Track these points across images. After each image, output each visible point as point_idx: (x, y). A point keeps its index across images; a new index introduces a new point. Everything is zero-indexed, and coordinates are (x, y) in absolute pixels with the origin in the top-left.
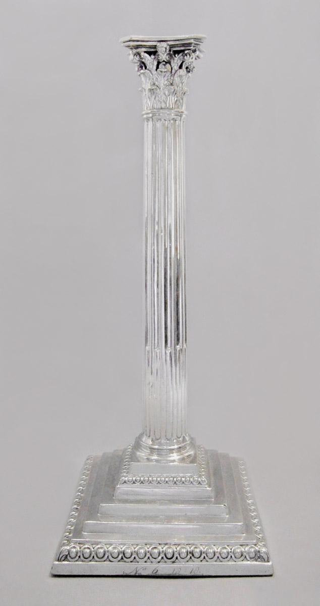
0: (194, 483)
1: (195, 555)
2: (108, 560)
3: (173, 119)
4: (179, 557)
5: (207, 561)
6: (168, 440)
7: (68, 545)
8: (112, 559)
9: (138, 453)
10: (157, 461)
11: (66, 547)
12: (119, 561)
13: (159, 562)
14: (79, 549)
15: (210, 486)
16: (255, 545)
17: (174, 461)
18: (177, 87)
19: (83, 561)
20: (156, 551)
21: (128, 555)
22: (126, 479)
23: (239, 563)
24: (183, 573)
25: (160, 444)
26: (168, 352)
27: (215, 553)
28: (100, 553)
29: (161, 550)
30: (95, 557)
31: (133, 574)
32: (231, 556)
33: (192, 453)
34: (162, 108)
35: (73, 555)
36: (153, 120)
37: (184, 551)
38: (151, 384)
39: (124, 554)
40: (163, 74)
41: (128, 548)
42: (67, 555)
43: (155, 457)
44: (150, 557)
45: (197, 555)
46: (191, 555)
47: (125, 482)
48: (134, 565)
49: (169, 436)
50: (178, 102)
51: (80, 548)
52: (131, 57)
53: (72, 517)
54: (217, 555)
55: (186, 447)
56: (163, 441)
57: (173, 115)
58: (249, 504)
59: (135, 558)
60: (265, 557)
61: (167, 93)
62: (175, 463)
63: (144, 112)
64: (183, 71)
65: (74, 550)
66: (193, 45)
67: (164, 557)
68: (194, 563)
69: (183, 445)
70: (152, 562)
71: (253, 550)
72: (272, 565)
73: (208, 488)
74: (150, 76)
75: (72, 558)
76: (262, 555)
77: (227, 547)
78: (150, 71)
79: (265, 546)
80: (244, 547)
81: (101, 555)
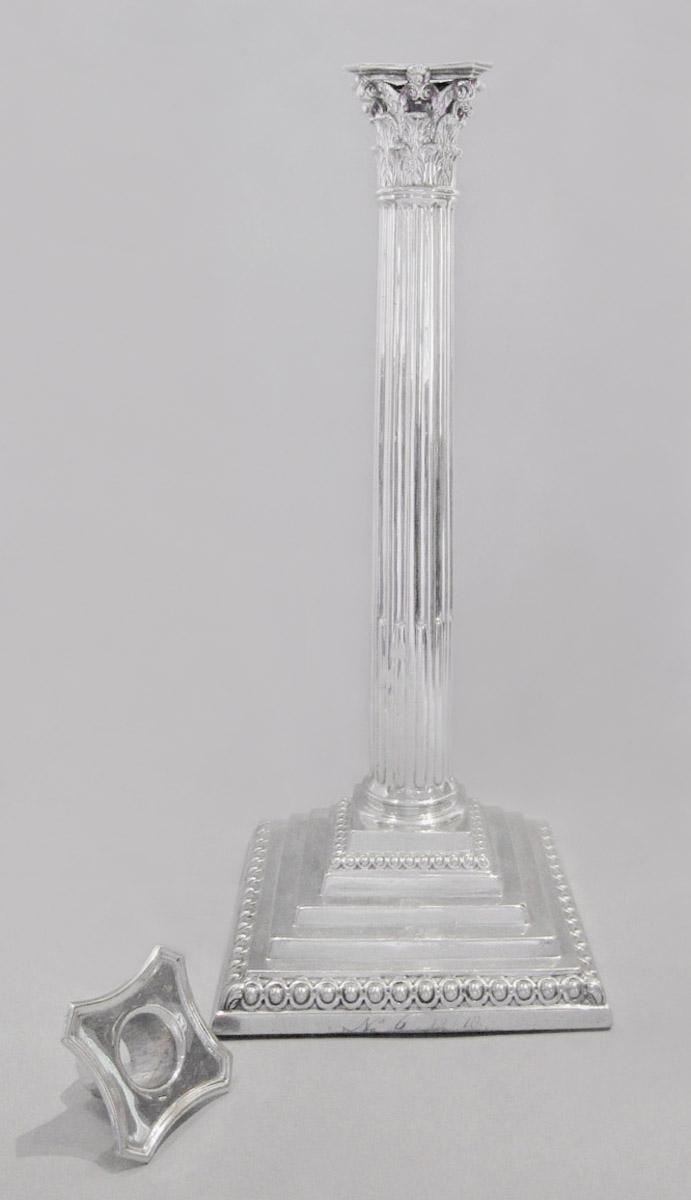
0: (467, 867)
1: (472, 995)
2: (315, 1006)
3: (434, 205)
4: (443, 1000)
5: (494, 1005)
6: (419, 789)
7: (241, 981)
8: (322, 1005)
9: (362, 813)
10: (396, 826)
11: (236, 986)
12: (335, 1008)
13: (408, 1008)
14: (261, 988)
15: (494, 873)
16: (579, 975)
17: (427, 827)
18: (443, 147)
19: (269, 1009)
20: (401, 989)
21: (351, 997)
22: (343, 860)
23: (552, 1007)
24: (450, 1027)
25: (403, 797)
26: (420, 630)
27: (507, 991)
28: (299, 994)
29: (411, 987)
30: (292, 1002)
31: (359, 1031)
32: (537, 996)
33: (461, 812)
34: (414, 185)
35: (252, 999)
36: (396, 205)
37: (453, 987)
38: (388, 687)
39: (344, 996)
40: (418, 122)
41: (351, 985)
42: (240, 1000)
43: (393, 820)
44: (392, 1000)
45: (474, 995)
46: (465, 995)
47: (341, 866)
48: (362, 1016)
49: (420, 783)
50: (443, 173)
51: (264, 986)
52: (360, 90)
53: (243, 930)
54: (512, 994)
55: (450, 803)
56: (410, 791)
57: (433, 197)
58: (563, 904)
59: (364, 1002)
60: (597, 995)
61: (423, 155)
62: (429, 831)
63: (379, 192)
64: (452, 118)
65: (253, 990)
66: (474, 71)
67: (417, 999)
68: (470, 1009)
69: (444, 798)
70: (394, 1009)
71: (575, 984)
72: (610, 1010)
73: (492, 876)
74: (392, 124)
75: (250, 1005)
76: (592, 992)
77: (528, 980)
78: (393, 116)
79: (595, 976)
80: (559, 978)
81: (301, 999)
